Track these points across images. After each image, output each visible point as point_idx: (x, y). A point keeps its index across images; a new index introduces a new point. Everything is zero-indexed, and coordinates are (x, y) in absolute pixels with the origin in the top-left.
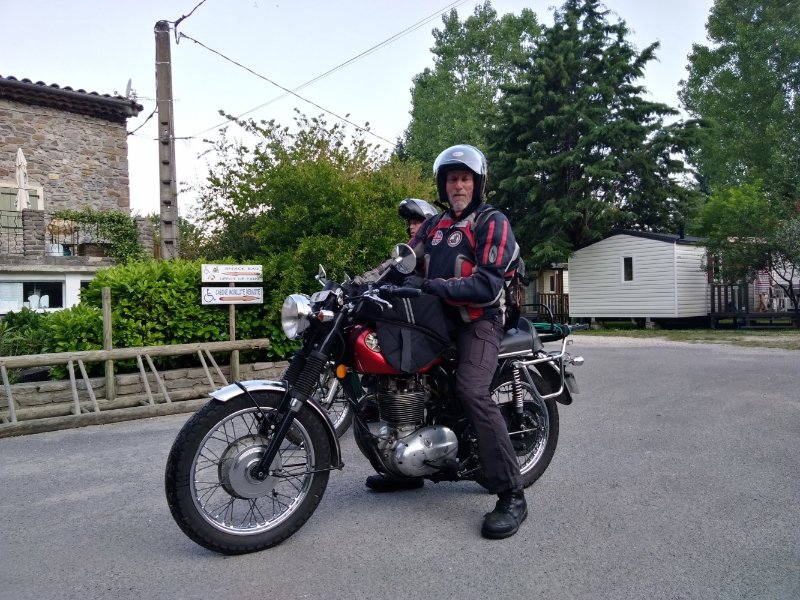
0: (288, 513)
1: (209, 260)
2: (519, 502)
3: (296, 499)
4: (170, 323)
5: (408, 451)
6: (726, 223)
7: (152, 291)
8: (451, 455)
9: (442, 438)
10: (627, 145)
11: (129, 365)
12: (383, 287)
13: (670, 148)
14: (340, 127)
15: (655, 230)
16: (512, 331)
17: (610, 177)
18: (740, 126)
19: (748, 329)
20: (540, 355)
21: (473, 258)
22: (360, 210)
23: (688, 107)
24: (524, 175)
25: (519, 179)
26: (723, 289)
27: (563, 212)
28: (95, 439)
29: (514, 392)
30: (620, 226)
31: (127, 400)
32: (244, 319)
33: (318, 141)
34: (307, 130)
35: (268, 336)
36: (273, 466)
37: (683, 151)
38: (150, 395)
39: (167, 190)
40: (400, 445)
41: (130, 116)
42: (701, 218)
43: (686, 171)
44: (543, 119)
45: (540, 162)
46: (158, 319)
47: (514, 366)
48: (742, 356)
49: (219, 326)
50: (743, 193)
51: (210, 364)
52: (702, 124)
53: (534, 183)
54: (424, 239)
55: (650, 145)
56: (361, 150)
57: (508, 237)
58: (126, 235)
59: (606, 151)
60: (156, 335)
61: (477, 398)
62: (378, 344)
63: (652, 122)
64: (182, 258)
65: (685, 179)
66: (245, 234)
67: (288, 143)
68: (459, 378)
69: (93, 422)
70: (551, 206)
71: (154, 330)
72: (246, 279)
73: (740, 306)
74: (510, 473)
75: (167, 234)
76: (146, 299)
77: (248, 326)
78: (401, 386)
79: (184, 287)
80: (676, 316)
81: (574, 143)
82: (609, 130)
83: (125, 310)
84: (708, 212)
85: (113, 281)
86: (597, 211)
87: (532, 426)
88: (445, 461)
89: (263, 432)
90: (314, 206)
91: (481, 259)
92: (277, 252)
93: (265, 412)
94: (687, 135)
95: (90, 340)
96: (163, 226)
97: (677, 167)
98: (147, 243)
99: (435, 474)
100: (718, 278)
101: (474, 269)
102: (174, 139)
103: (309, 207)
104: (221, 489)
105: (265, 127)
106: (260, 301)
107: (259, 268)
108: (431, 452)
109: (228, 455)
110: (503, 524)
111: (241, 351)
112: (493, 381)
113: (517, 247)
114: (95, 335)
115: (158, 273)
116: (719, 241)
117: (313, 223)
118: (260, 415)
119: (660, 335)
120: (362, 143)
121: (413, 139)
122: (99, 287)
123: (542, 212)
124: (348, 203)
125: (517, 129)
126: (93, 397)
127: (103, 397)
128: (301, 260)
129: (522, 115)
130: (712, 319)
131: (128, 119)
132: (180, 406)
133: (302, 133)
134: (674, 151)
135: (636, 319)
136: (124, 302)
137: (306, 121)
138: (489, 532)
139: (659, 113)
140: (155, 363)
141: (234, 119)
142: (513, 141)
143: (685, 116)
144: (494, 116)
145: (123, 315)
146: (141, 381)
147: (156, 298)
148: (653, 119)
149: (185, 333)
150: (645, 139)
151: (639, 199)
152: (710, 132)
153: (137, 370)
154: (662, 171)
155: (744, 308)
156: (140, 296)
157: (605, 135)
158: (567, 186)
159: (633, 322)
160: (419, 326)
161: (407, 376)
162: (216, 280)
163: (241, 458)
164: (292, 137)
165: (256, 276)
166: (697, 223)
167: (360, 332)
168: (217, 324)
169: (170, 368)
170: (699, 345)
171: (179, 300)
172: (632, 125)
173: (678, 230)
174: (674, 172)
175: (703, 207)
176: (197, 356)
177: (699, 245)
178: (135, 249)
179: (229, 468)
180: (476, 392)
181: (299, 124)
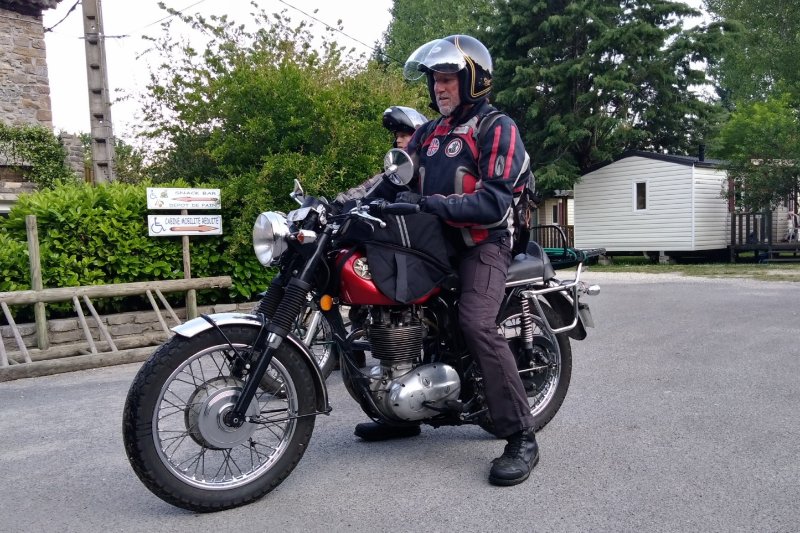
0: (268, 465)
1: (156, 182)
2: (530, 446)
3: (278, 449)
4: (111, 259)
5: (404, 393)
6: (749, 143)
7: (87, 220)
8: (453, 396)
9: (442, 378)
10: (642, 51)
11: (63, 308)
12: (373, 203)
13: (690, 56)
14: (308, 25)
15: (670, 152)
16: (521, 256)
17: (622, 89)
18: (768, 33)
19: (771, 262)
20: (552, 283)
21: (477, 172)
22: (335, 123)
23: (711, 9)
24: (524, 87)
25: (519, 90)
26: (744, 218)
27: (569, 130)
28: (29, 394)
29: (523, 326)
30: (632, 147)
31: (64, 349)
32: (200, 253)
33: (282, 42)
34: (268, 29)
35: (230, 274)
36: (249, 412)
37: (705, 59)
38: (92, 343)
39: (97, 100)
40: (395, 386)
41: (46, 8)
42: (722, 138)
43: (707, 82)
44: (547, 20)
45: (543, 71)
46: (96, 254)
47: (522, 296)
48: (765, 290)
49: (171, 261)
50: (768, 108)
51: (162, 307)
52: (727, 28)
53: (535, 96)
54: (418, 149)
55: (668, 51)
56: (333, 53)
57: (517, 146)
58: (49, 156)
59: (618, 59)
60: (95, 273)
61: (483, 330)
62: (369, 271)
63: (671, 25)
64: (121, 181)
65: (705, 92)
66: (197, 152)
67: (245, 44)
68: (462, 310)
69: (24, 374)
70: (556, 123)
71: (92, 267)
72: (201, 206)
73: (763, 238)
74: (520, 415)
75: (100, 155)
76: (80, 230)
77: (205, 262)
78: (396, 319)
79: (126, 216)
80: (693, 248)
81: (583, 48)
82: (622, 34)
83: (56, 242)
84: (729, 132)
85: (39, 208)
86: (607, 130)
87: (543, 363)
88: (446, 403)
89: (237, 373)
90: (280, 118)
91: (486, 172)
92: (238, 173)
93: (239, 349)
94: (710, 40)
95: (14, 279)
96: (95, 145)
97: (697, 77)
98: (76, 166)
99: (435, 418)
100: (740, 205)
101: (478, 184)
102: (104, 37)
103: (274, 120)
104: (189, 439)
105: (216, 24)
106: (219, 231)
107: (217, 193)
108: (431, 393)
109: (196, 400)
110: (513, 470)
111: (198, 291)
112: (499, 312)
113: (527, 157)
114: (20, 273)
115: (94, 198)
116: (742, 164)
117: (279, 139)
118: (232, 354)
119: (675, 271)
120: (334, 45)
121: (394, 41)
122: (21, 215)
123: (545, 130)
124: (320, 115)
125: (517, 32)
126: (23, 347)
127: (35, 346)
128: (266, 182)
129: (522, 14)
130: (732, 252)
131: (43, 12)
132: (129, 354)
133: (261, 32)
134: (695, 59)
135: (649, 253)
136: (54, 233)
137: (266, 17)
138: (498, 478)
139: (679, 13)
140: (95, 305)
141: (177, 13)
142: (512, 45)
143: (707, 19)
144: (489, 15)
145: (53, 249)
146: (79, 327)
147: (92, 228)
148: (672, 21)
149: (130, 270)
150: (662, 45)
151: (654, 115)
152: (736, 37)
153: (75, 314)
154: (680, 82)
155: (766, 240)
156: (73, 226)
157: (617, 39)
158: (573, 100)
159: (646, 257)
160: (415, 250)
161: (403, 307)
162: (166, 206)
163: (211, 404)
164: (249, 36)
165: (213, 202)
166: (718, 143)
167: (347, 257)
168: (168, 259)
169: (113, 311)
170: (718, 280)
171: (121, 231)
172: (648, 28)
173: (697, 152)
174: (694, 84)
175: (724, 125)
176: (147, 297)
177: (720, 168)
178: (61, 173)
179: (198, 414)
180: (482, 324)
181: (257, 21)
